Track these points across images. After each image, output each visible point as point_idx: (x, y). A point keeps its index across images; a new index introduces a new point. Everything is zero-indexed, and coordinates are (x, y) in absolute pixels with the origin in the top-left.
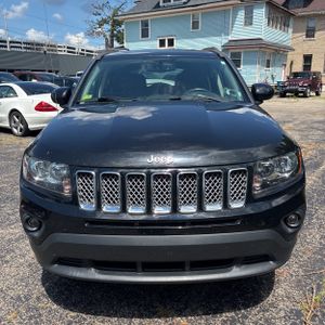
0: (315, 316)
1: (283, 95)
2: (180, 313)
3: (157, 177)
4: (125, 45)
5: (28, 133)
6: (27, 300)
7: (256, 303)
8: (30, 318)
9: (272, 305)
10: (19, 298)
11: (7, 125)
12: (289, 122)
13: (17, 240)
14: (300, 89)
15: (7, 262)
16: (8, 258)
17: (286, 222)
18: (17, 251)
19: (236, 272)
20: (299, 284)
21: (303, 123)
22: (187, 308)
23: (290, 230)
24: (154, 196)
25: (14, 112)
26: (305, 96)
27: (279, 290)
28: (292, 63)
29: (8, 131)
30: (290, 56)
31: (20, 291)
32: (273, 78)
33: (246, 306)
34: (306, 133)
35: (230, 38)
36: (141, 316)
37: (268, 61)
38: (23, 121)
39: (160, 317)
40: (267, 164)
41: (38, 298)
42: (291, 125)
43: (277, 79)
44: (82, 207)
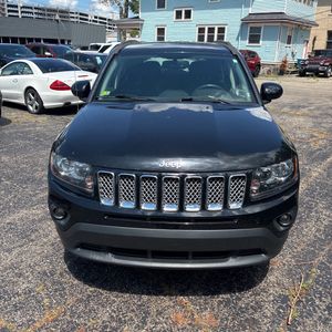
0: (300, 301)
1: (302, 74)
2: (183, 293)
3: (167, 180)
4: (140, 15)
5: (43, 111)
6: (52, 275)
7: (250, 288)
8: (56, 290)
9: (263, 290)
10: (45, 273)
11: (22, 101)
12: (304, 107)
13: (40, 221)
14: (320, 69)
15: (32, 241)
16: (33, 237)
17: (278, 221)
18: (41, 231)
19: (232, 262)
20: (290, 273)
21: (318, 109)
22: (188, 288)
23: (282, 228)
24: (165, 196)
25: (30, 90)
26: (325, 76)
27: (271, 278)
28: (315, 39)
29: (23, 108)
30: (313, 31)
31: (46, 267)
32: (293, 56)
33: (240, 290)
34: (319, 120)
35: (251, 11)
36: (149, 294)
37: (290, 37)
38: (38, 99)
39: (165, 295)
40: (265, 169)
41: (61, 274)
42: (305, 110)
43: (298, 57)
44: (103, 202)
